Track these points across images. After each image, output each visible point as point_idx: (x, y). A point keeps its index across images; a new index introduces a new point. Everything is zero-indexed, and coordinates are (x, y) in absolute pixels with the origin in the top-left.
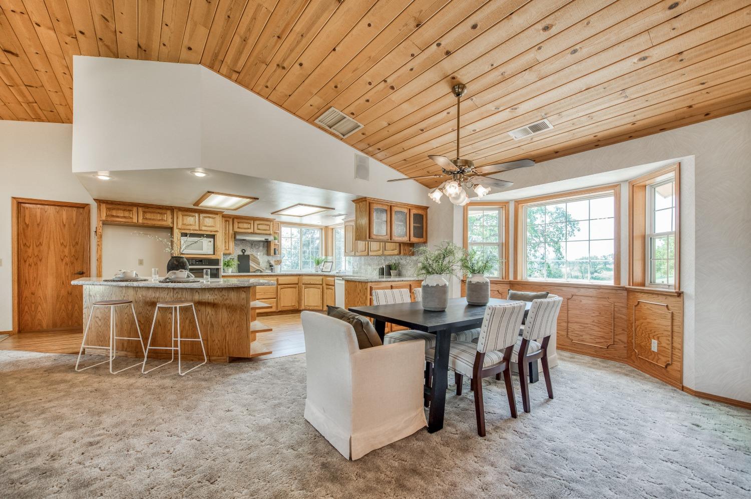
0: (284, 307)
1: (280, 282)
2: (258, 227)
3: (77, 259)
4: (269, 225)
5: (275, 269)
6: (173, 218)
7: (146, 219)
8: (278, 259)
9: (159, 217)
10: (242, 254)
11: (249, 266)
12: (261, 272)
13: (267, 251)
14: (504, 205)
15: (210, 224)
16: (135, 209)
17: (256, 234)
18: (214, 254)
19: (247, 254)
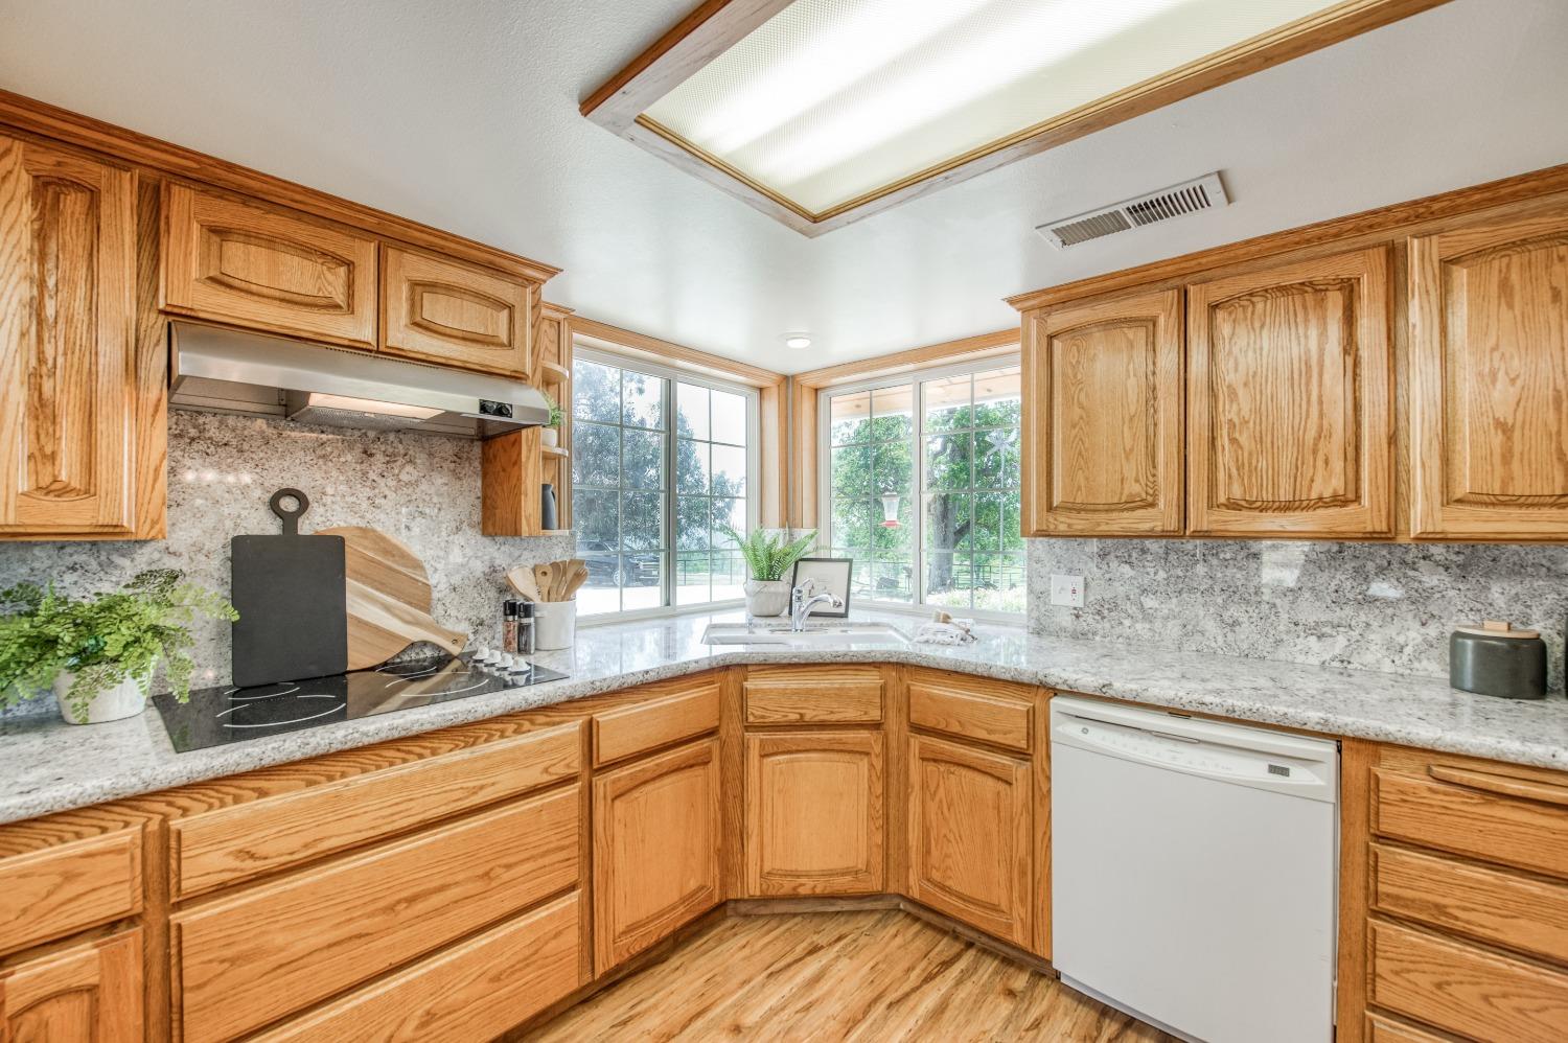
0: (630, 929)
1: (607, 751)
2: (414, 305)
4: (511, 308)
5: (543, 625)
10: (272, 527)
13: (488, 504)
17: (397, 359)
19: (321, 529)
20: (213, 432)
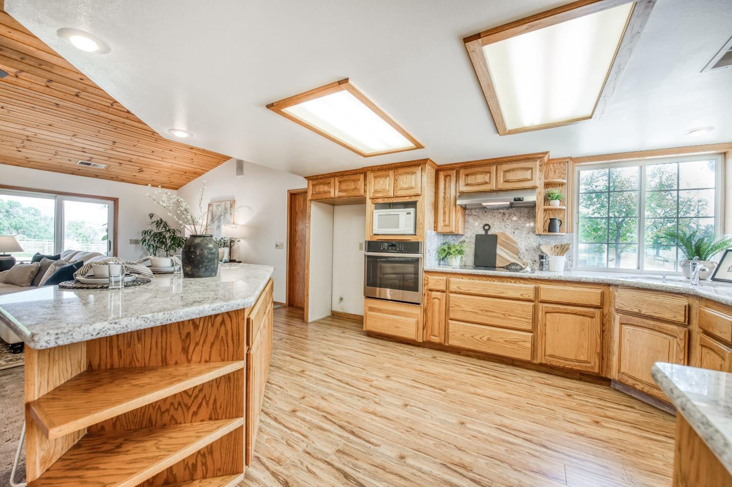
0: (551, 356)
1: (543, 297)
2: (504, 176)
4: (532, 169)
5: (551, 264)
6: (365, 184)
7: (342, 190)
8: (565, 242)
9: (353, 186)
10: (483, 233)
11: (494, 255)
12: (520, 270)
15: (407, 184)
16: (332, 180)
17: (500, 191)
18: (413, 234)
19: (494, 233)
20: (474, 213)
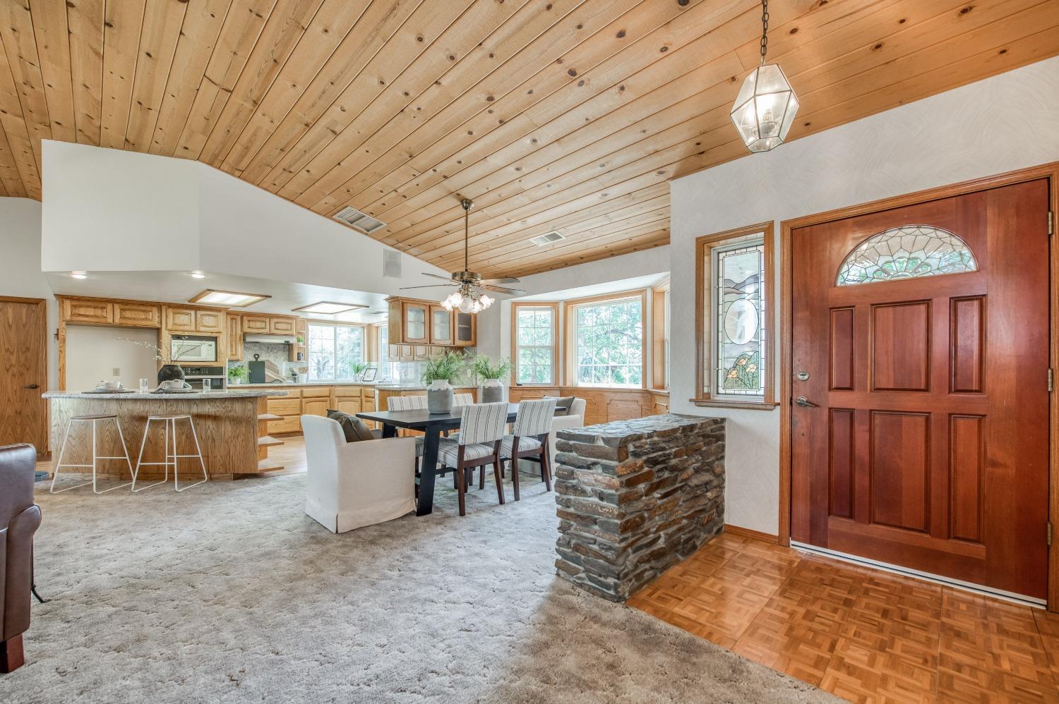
1: (305, 395)
2: (275, 326)
3: (28, 370)
4: (291, 324)
5: (300, 379)
6: (161, 317)
7: (125, 318)
8: (304, 366)
9: (142, 315)
10: (254, 360)
11: (264, 375)
12: (281, 382)
13: (289, 356)
14: (554, 305)
15: (209, 323)
16: (109, 306)
17: (273, 334)
18: (216, 360)
19: (262, 360)
20: (248, 347)
